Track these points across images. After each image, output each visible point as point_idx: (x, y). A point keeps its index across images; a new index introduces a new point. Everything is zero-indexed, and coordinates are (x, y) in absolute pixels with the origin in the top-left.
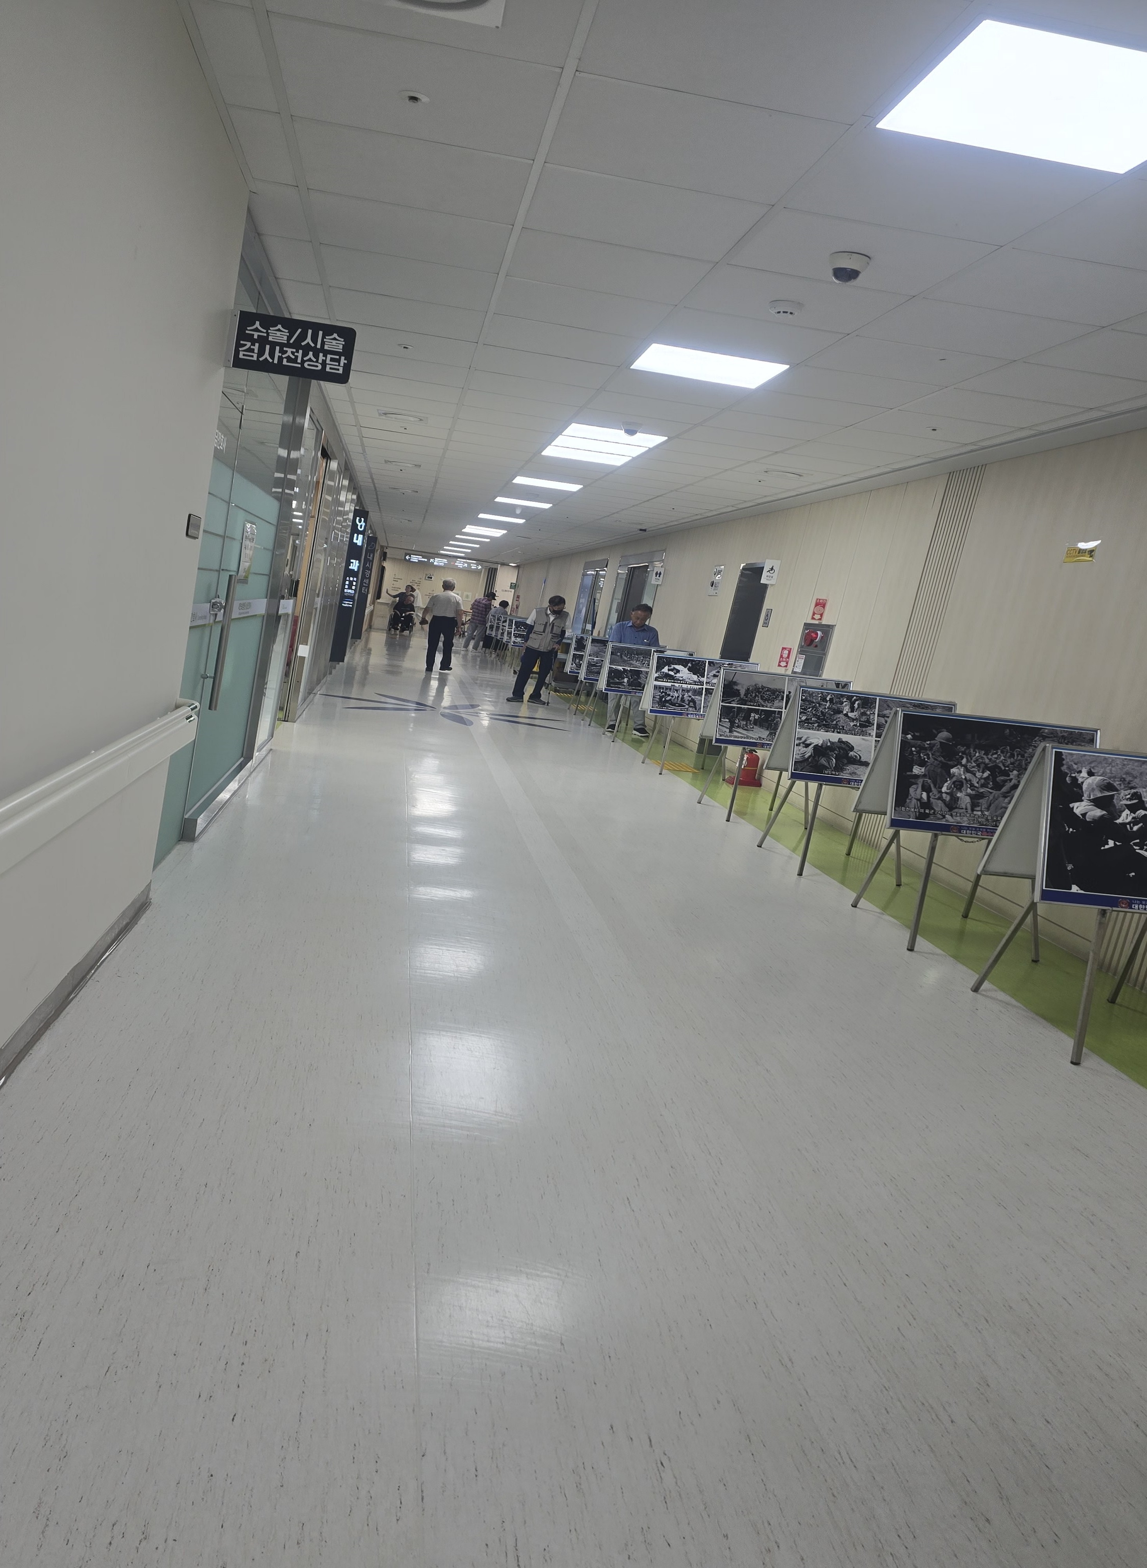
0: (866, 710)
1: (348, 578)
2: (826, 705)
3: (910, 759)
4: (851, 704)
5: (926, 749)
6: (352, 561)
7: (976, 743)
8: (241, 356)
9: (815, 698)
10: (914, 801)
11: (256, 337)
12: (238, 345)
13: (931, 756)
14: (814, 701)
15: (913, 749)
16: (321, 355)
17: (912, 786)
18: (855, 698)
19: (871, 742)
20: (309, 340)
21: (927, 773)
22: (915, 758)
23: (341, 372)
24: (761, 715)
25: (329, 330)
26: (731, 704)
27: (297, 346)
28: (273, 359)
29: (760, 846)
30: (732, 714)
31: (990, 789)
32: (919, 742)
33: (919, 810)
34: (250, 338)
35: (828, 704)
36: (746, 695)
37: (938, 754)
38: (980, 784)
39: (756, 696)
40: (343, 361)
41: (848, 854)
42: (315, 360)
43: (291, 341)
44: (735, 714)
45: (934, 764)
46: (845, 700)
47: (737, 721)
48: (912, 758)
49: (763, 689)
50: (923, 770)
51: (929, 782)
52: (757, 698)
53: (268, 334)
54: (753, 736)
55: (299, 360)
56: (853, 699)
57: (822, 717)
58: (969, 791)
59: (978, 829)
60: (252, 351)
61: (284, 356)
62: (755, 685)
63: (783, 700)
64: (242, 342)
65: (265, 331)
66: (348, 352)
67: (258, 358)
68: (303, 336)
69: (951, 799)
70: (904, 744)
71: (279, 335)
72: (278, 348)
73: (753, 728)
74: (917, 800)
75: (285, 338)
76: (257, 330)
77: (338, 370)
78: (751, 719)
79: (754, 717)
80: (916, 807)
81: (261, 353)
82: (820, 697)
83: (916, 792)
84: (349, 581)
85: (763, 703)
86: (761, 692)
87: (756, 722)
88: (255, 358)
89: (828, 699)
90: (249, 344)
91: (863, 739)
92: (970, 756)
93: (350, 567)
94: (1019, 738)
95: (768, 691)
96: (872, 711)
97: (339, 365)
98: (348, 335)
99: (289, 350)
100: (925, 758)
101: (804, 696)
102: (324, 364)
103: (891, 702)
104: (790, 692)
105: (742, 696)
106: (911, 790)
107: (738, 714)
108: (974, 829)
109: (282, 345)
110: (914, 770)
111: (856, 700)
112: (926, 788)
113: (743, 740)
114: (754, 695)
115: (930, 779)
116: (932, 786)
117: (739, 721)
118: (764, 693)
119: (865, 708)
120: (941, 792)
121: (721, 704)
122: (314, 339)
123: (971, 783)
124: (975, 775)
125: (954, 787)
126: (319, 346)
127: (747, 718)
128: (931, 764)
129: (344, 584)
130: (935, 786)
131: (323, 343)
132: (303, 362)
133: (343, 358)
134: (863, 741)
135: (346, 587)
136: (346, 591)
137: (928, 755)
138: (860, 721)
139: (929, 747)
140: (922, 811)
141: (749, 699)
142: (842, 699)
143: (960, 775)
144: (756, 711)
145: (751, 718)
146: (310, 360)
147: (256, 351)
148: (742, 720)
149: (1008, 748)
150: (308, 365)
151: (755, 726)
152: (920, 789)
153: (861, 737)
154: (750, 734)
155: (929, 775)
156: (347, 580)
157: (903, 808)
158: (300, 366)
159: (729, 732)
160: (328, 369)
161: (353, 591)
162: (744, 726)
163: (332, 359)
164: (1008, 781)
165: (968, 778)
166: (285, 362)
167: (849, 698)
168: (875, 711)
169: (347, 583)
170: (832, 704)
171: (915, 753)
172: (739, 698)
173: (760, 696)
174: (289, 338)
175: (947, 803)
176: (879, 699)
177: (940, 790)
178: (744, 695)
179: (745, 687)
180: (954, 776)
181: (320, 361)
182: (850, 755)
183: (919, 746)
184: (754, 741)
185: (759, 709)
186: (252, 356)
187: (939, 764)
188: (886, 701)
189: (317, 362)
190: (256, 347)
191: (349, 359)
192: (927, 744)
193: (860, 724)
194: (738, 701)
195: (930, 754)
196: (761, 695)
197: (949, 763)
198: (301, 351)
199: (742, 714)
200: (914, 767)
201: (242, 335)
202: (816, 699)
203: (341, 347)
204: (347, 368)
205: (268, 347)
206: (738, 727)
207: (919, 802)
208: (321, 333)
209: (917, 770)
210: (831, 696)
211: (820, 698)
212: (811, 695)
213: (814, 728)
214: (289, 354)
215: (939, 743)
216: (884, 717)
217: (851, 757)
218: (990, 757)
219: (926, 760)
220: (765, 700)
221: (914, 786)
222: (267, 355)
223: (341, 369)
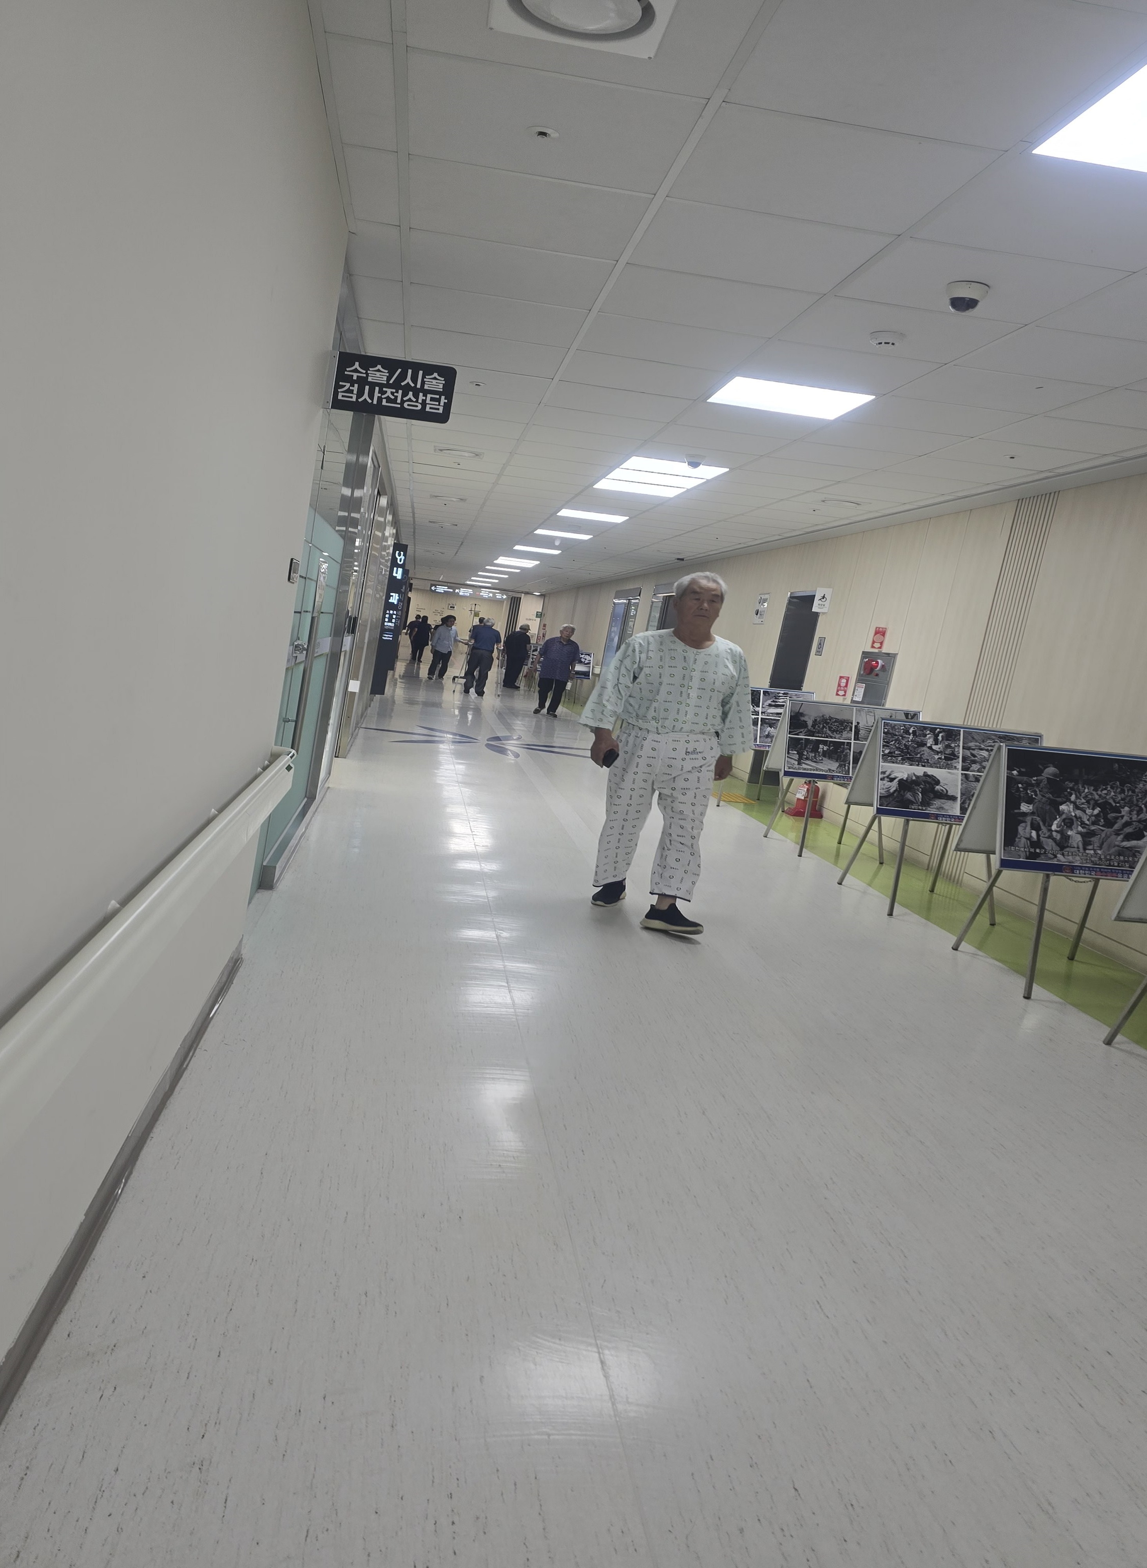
0: (950, 742)
1: (388, 612)
2: (909, 738)
3: (1017, 796)
4: (935, 736)
5: (1032, 785)
6: (391, 594)
7: (1084, 778)
8: (340, 397)
9: (897, 730)
10: (1023, 840)
11: (355, 378)
12: (337, 387)
13: (1038, 792)
14: (897, 733)
15: (1020, 785)
16: (421, 394)
17: (1021, 825)
18: (938, 730)
19: (958, 776)
20: (409, 380)
21: (1035, 811)
22: (1022, 795)
23: (441, 411)
24: (829, 747)
25: (429, 369)
26: (798, 735)
27: (396, 386)
28: (372, 399)
29: (840, 884)
30: (800, 746)
31: (1101, 826)
32: (1025, 778)
33: (1029, 849)
34: (349, 379)
35: (911, 737)
36: (813, 726)
37: (1046, 791)
38: (1091, 821)
39: (824, 727)
40: (443, 400)
41: (932, 891)
42: (414, 400)
43: (391, 382)
44: (803, 746)
45: (1042, 801)
46: (928, 732)
47: (805, 753)
48: (1019, 795)
49: (830, 720)
50: (1031, 807)
51: (1038, 820)
52: (825, 729)
53: (367, 374)
54: (822, 768)
55: (399, 401)
56: (937, 731)
57: (906, 750)
58: (1080, 829)
59: (1091, 869)
60: (352, 392)
61: (383, 397)
62: (823, 716)
63: (852, 731)
64: (341, 383)
65: (364, 372)
66: (448, 391)
67: (357, 398)
68: (403, 376)
69: (1061, 838)
70: (1010, 781)
71: (378, 375)
72: (377, 389)
73: (822, 760)
74: (1027, 839)
75: (385, 378)
76: (356, 371)
77: (438, 409)
78: (819, 751)
79: (823, 749)
80: (1026, 847)
81: (360, 393)
82: (903, 729)
83: (1025, 831)
84: (389, 614)
85: (831, 735)
86: (829, 723)
87: (824, 754)
88: (354, 399)
89: (911, 731)
90: (348, 385)
91: (949, 773)
92: (1079, 792)
93: (390, 601)
94: (1128, 773)
95: (836, 722)
96: (956, 743)
97: (439, 405)
98: (449, 374)
99: (389, 391)
100: (1032, 795)
101: (886, 729)
102: (424, 403)
103: (976, 734)
104: (858, 723)
105: (810, 727)
106: (1020, 829)
107: (806, 746)
108: (1087, 869)
109: (381, 386)
110: (1022, 808)
111: (940, 732)
112: (1035, 827)
113: (812, 772)
114: (821, 726)
115: (1039, 817)
116: (1041, 823)
117: (808, 753)
118: (831, 724)
119: (950, 740)
120: (1051, 830)
121: (788, 735)
122: (414, 379)
123: (1081, 820)
124: (1085, 812)
125: (1064, 824)
126: (419, 386)
127: (815, 750)
128: (1039, 801)
129: (384, 617)
130: (1044, 824)
131: (423, 383)
132: (403, 402)
133: (443, 397)
134: (949, 775)
135: (387, 620)
136: (386, 624)
137: (1035, 792)
138: (945, 754)
139: (1036, 783)
140: (1032, 850)
141: (817, 731)
142: (925, 732)
143: (1070, 812)
144: (825, 743)
145: (820, 749)
146: (410, 400)
147: (355, 392)
148: (811, 752)
149: (1118, 783)
150: (408, 405)
151: (824, 758)
152: (1028, 828)
153: (947, 770)
154: (820, 766)
155: (1038, 813)
156: (387, 614)
157: (1012, 847)
158: (399, 406)
159: (798, 765)
161: (393, 624)
162: (813, 758)
163: (432, 399)
164: (1120, 818)
165: (1078, 816)
166: (384, 403)
167: (933, 730)
168: (959, 743)
169: (387, 616)
170: (915, 737)
171: (1021, 789)
172: (806, 729)
173: (827, 727)
174: (389, 378)
175: (1058, 842)
176: (964, 731)
177: (1050, 828)
178: (812, 727)
179: (813, 719)
180: (1063, 813)
181: (420, 401)
182: (936, 789)
183: (1026, 783)
184: (824, 773)
185: (827, 741)
186: (352, 397)
187: (1047, 801)
188: (970, 733)
189: (417, 401)
190: (355, 388)
191: (449, 398)
192: (1034, 780)
193: (945, 757)
194: (805, 733)
195: (1037, 790)
196: (829, 726)
197: (1058, 799)
198: (400, 392)
199: (810, 746)
200: (1022, 804)
201: (341, 376)
202: (898, 732)
203: (441, 386)
204: (447, 407)
205: (367, 388)
206: (807, 759)
207: (1028, 842)
208: (421, 373)
209: (1025, 808)
210: (914, 728)
211: (902, 731)
212: (893, 727)
213: (898, 761)
214: (389, 394)
215: (1046, 779)
216: (969, 750)
217: (938, 791)
218: (1099, 792)
219: (1034, 796)
220: (833, 732)
221: (1023, 824)
222: (366, 396)
223: (441, 409)
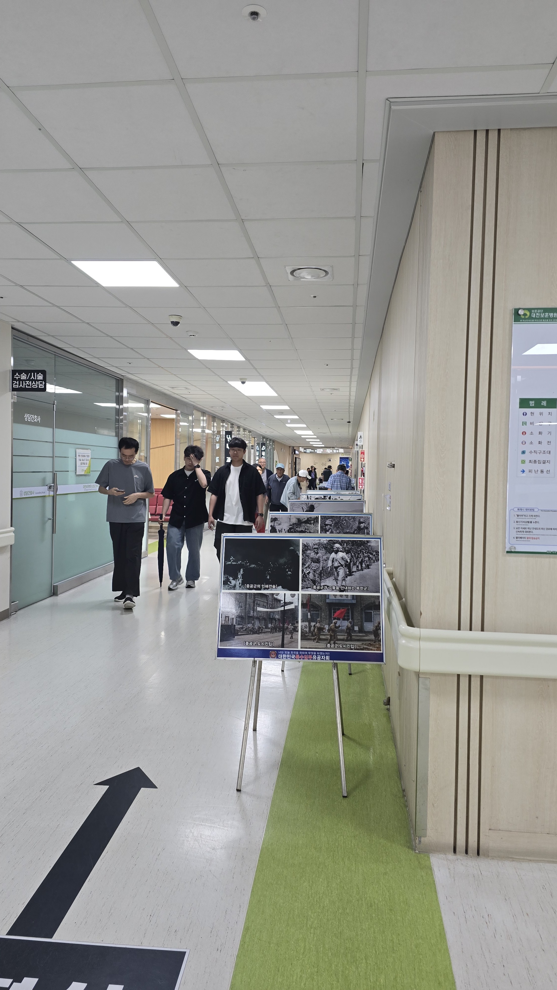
8: (14, 387)
11: (17, 379)
12: (13, 383)
16: (37, 382)
23: (43, 387)
25: (38, 372)
27: (29, 380)
28: (23, 386)
34: (15, 380)
40: (43, 383)
42: (35, 384)
43: (28, 379)
53: (20, 377)
55: (31, 386)
61: (26, 384)
64: (13, 381)
66: (45, 379)
67: (19, 386)
68: (31, 376)
71: (24, 377)
72: (24, 382)
75: (26, 377)
76: (17, 376)
81: (19, 385)
88: (18, 387)
90: (16, 382)
97: (42, 385)
98: (44, 373)
102: (38, 385)
109: (25, 380)
122: (34, 376)
126: (36, 379)
131: (37, 377)
132: (32, 385)
133: (43, 382)
146: (34, 384)
147: (18, 384)
150: (33, 387)
160: (39, 387)
163: (40, 383)
166: (27, 387)
181: (37, 384)
186: (17, 386)
190: (18, 383)
198: (31, 382)
201: (13, 379)
203: (42, 378)
205: (21, 382)
208: (36, 373)
214: (27, 383)
222: (21, 385)
223: (43, 386)
